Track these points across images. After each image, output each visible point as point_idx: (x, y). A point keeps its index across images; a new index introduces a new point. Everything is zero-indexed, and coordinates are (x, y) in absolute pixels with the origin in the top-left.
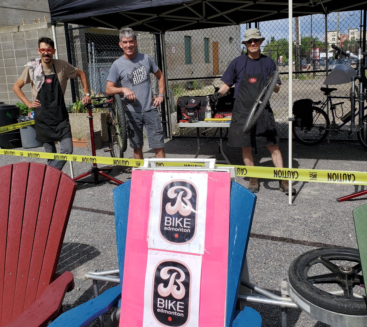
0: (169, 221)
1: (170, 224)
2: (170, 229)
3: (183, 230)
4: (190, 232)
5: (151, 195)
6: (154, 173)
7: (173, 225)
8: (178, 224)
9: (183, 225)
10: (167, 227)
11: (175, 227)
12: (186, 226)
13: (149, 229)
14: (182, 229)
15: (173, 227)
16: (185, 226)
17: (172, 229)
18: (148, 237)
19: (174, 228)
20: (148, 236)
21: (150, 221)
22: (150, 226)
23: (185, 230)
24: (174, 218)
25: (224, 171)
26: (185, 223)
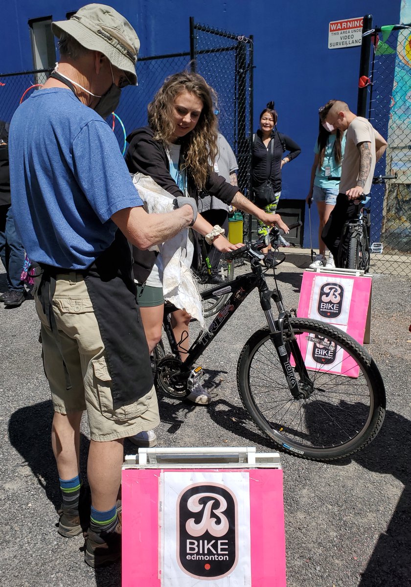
0: (194, 546)
1: (196, 550)
2: (195, 558)
3: (217, 558)
4: (228, 559)
5: (159, 507)
6: (162, 474)
7: (201, 552)
8: (209, 549)
9: (217, 550)
10: (191, 554)
11: (204, 554)
12: (221, 551)
13: (161, 561)
14: (216, 556)
15: (201, 555)
16: (219, 552)
17: (199, 558)
18: (160, 573)
19: (203, 557)
20: (160, 571)
21: (162, 548)
22: (162, 555)
23: (221, 558)
24: (201, 542)
25: (274, 468)
26: (220, 547)
